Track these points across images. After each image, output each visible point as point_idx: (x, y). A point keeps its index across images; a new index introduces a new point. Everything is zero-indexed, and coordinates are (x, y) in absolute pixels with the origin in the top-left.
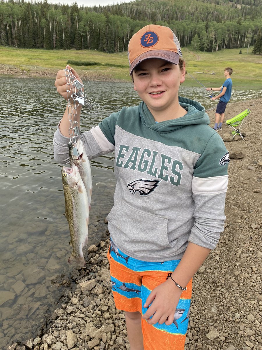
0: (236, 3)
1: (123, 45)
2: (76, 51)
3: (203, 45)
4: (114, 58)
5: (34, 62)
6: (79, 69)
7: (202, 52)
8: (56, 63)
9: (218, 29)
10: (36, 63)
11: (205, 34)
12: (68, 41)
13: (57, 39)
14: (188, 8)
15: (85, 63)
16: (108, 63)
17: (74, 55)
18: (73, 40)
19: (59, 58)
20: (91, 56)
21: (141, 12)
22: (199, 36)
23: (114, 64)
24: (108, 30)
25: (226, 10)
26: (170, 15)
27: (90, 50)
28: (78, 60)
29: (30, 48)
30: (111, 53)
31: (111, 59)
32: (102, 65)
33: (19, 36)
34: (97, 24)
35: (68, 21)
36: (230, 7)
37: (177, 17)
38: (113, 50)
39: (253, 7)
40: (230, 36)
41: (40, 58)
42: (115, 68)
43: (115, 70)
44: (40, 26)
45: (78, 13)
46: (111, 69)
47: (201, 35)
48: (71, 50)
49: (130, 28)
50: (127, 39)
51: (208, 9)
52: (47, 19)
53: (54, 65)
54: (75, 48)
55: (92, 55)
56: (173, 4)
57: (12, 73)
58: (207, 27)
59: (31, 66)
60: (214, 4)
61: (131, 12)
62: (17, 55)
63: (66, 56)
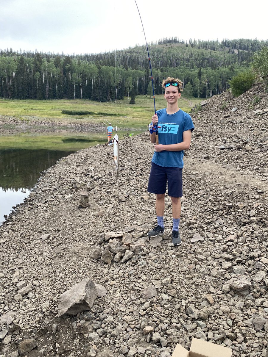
0: (233, 49)
1: (115, 94)
2: (69, 101)
3: (196, 91)
4: (106, 107)
5: (31, 112)
6: (73, 118)
7: (195, 98)
8: (51, 113)
9: (210, 76)
10: (32, 113)
11: (198, 81)
12: (60, 91)
13: (49, 89)
14: (183, 54)
15: (79, 112)
16: (100, 112)
17: (68, 104)
18: (66, 90)
19: (53, 108)
20: (84, 106)
21: (134, 60)
22: (192, 83)
23: (107, 113)
24: (100, 80)
25: (222, 56)
26: (165, 62)
27: (82, 99)
28: (72, 110)
29: (23, 99)
30: (104, 102)
31: (103, 108)
32: (95, 114)
33: (13, 88)
34: (90, 75)
35: (61, 73)
36: (227, 53)
37: (171, 63)
38: (106, 99)
39: (251, 52)
40: (224, 82)
41: (35, 108)
42: (108, 117)
43: (107, 119)
44: (33, 78)
45: (71, 65)
46: (104, 117)
47: (194, 82)
48: (64, 99)
49: (122, 78)
50: (119, 88)
51: (203, 56)
52: (40, 72)
53: (49, 114)
54: (68, 97)
55: (85, 104)
56: (167, 51)
57: (13, 123)
58: (200, 74)
59: (29, 116)
60: (209, 50)
61: (124, 60)
62: (13, 107)
63: (60, 105)
